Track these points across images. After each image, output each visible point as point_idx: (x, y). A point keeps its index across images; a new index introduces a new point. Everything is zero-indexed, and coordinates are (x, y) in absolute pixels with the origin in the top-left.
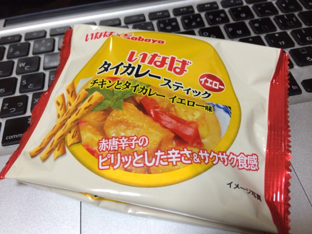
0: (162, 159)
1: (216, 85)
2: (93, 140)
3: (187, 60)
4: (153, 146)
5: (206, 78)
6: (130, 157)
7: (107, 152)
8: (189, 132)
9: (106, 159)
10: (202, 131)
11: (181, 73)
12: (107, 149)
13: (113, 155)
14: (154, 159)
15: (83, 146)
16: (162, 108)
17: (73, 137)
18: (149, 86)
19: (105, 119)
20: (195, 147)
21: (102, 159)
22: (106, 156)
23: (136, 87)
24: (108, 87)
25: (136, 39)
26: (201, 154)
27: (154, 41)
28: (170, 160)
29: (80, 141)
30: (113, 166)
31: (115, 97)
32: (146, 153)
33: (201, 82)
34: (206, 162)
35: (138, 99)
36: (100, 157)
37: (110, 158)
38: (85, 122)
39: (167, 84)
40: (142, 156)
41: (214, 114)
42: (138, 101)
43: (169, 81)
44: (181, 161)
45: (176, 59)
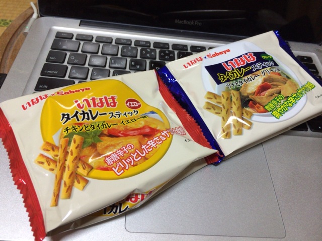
0: (148, 148)
1: (136, 104)
2: (100, 162)
3: (114, 96)
4: (138, 146)
5: (129, 103)
6: (130, 158)
7: (115, 163)
8: (147, 130)
9: (117, 167)
10: (153, 126)
11: (115, 106)
12: (113, 162)
13: (120, 163)
14: (144, 151)
15: (97, 169)
16: (123, 130)
17: (84, 169)
18: (104, 122)
19: (96, 150)
20: (157, 134)
21: (115, 169)
22: (117, 166)
23: (98, 126)
24: (81, 130)
25: (68, 93)
26: (163, 134)
27: (83, 90)
28: (152, 147)
29: (92, 168)
30: (125, 169)
31: (91, 136)
32: (137, 150)
33: (128, 106)
34: (168, 136)
35: (106, 132)
36: (113, 168)
37: (120, 165)
38: (84, 156)
39: (112, 115)
40: (136, 153)
41: (149, 117)
42: (107, 134)
43: (112, 113)
44: (157, 144)
45: (107, 97)
